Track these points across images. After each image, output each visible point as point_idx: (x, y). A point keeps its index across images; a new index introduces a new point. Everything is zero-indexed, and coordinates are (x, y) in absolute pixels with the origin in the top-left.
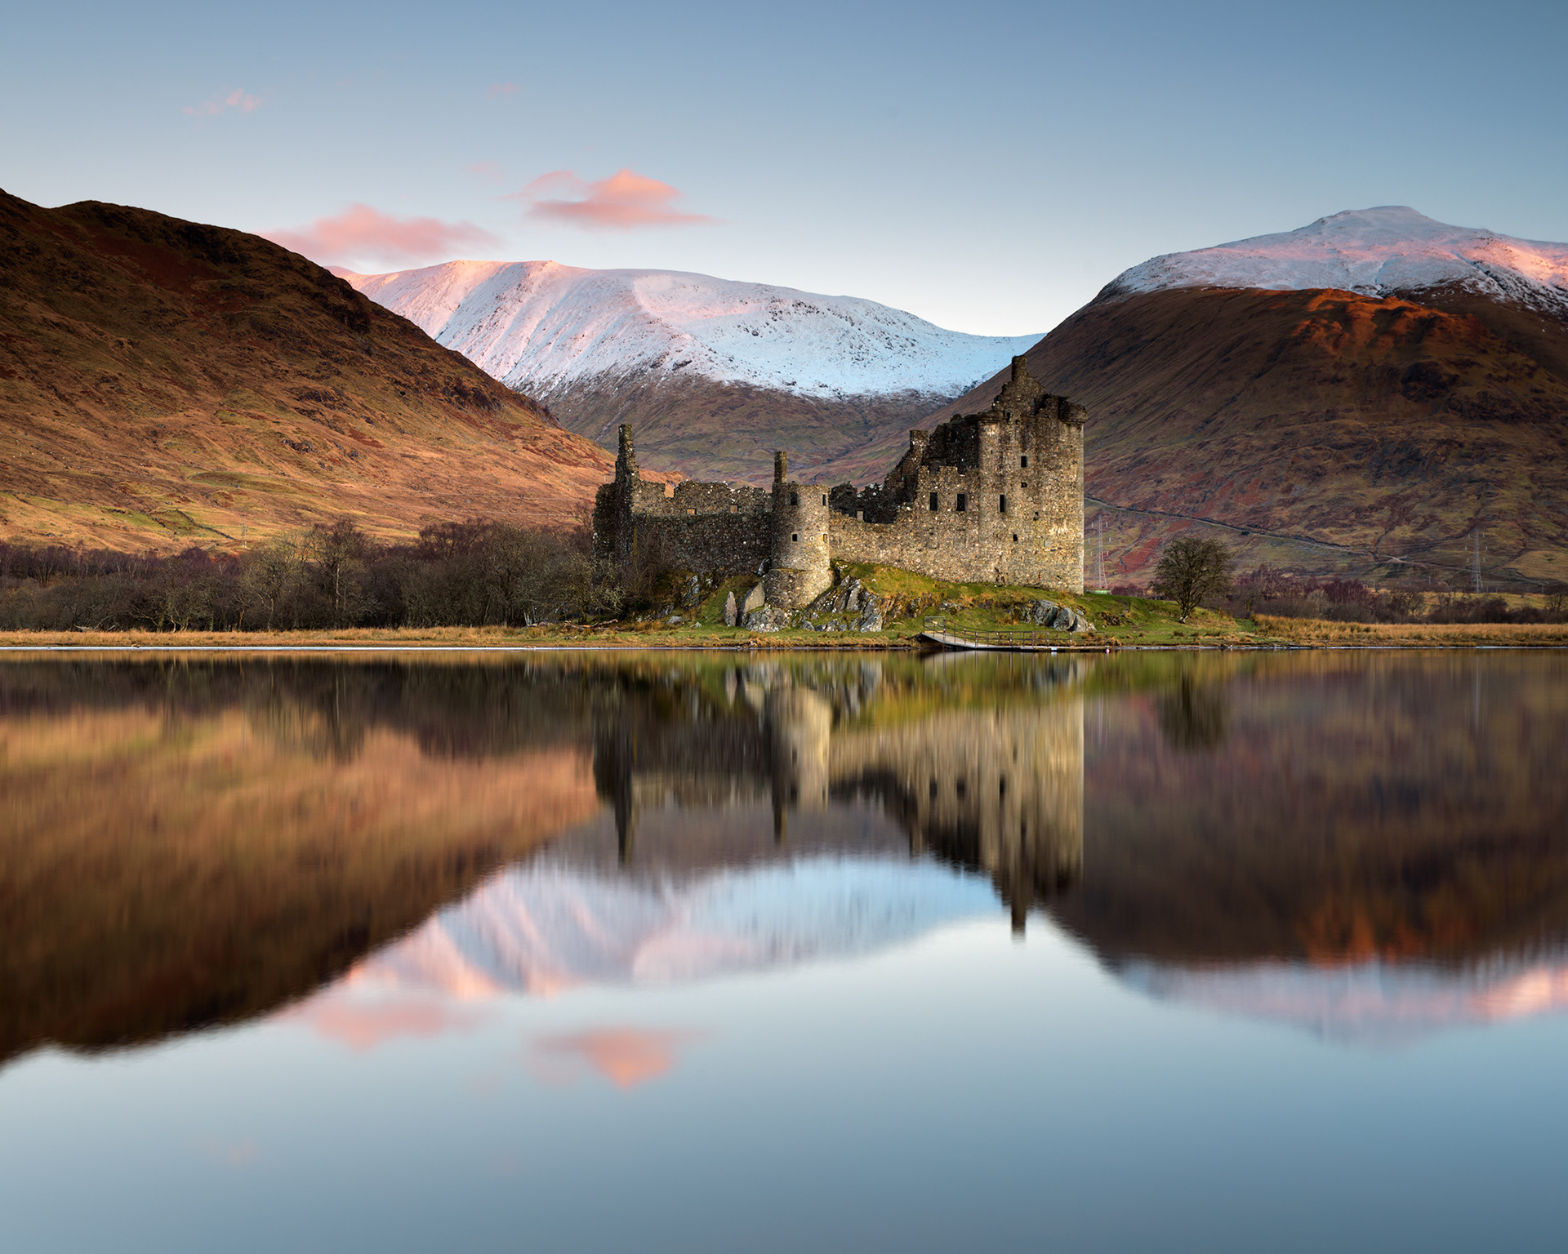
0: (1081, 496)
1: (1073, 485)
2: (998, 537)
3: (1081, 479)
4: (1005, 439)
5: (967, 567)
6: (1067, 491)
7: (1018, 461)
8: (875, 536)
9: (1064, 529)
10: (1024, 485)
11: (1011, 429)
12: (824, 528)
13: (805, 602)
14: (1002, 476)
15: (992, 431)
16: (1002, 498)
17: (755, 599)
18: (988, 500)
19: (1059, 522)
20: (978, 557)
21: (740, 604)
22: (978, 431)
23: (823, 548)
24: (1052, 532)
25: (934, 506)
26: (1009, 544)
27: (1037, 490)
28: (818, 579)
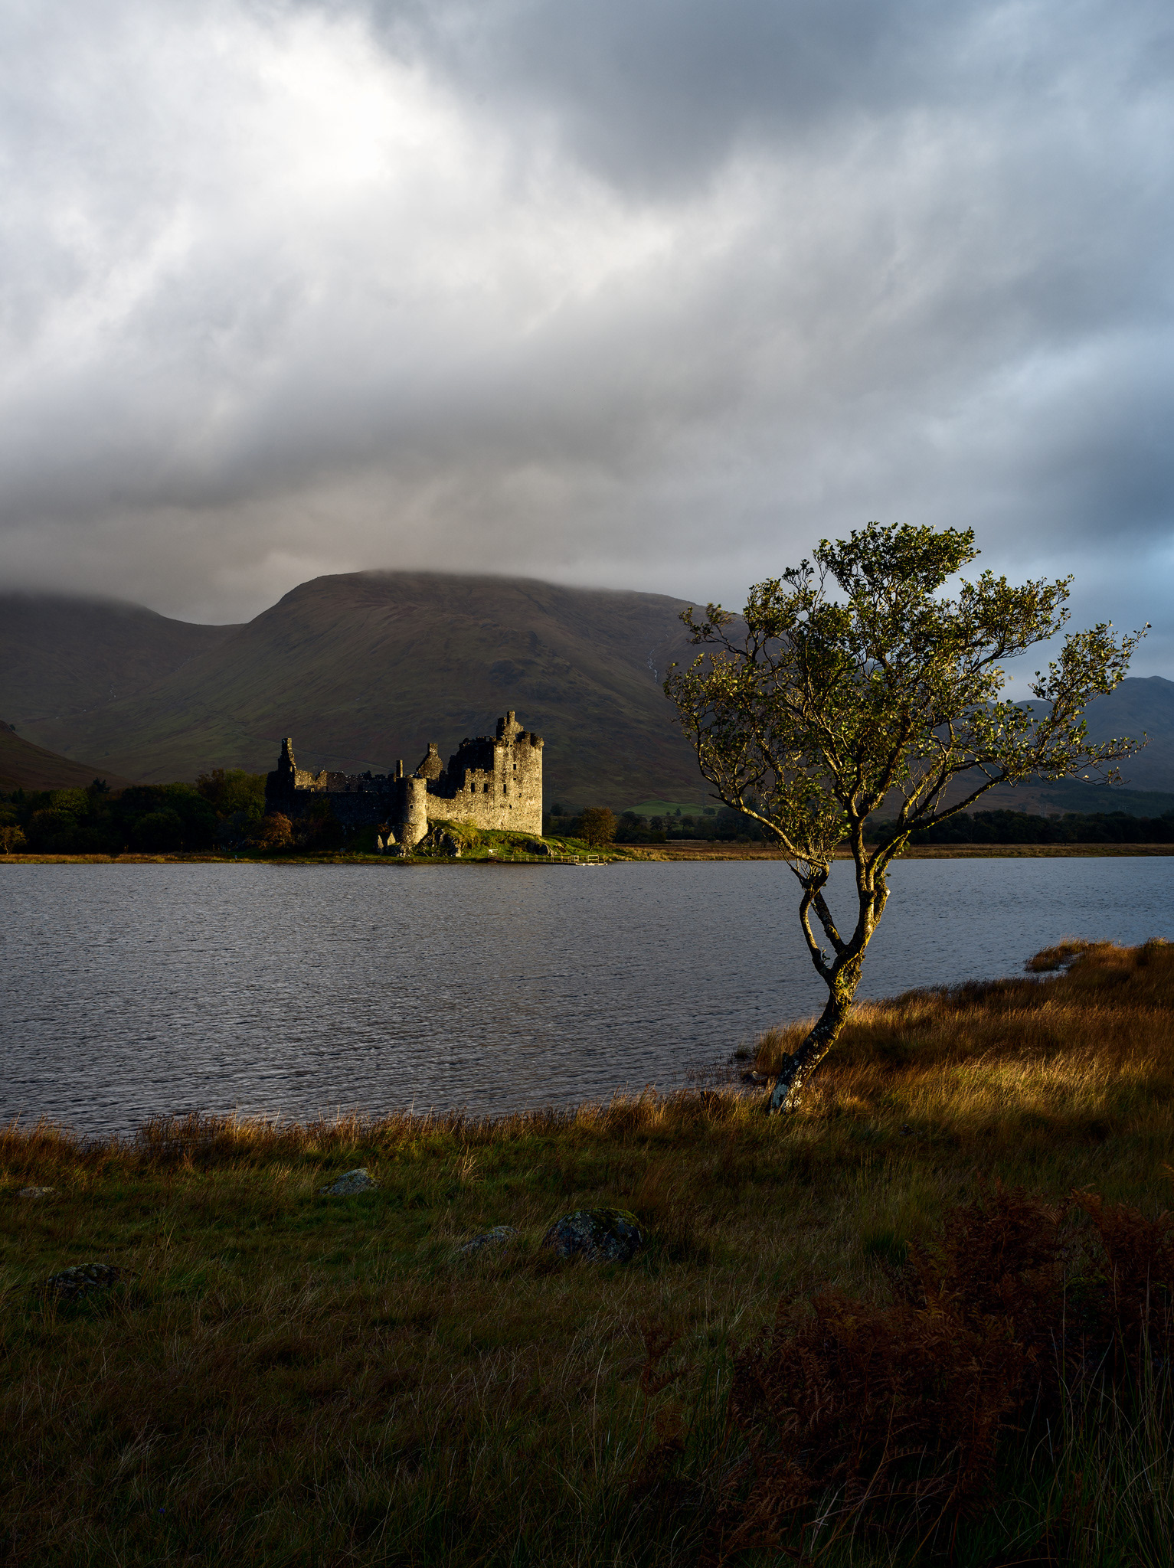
0: (541, 785)
1: (537, 779)
2: (502, 806)
3: (541, 776)
4: (506, 755)
5: (488, 822)
6: (534, 782)
7: (512, 766)
8: (445, 805)
9: (533, 802)
10: (515, 779)
11: (509, 749)
12: (425, 801)
13: (417, 841)
14: (504, 774)
15: (500, 751)
16: (505, 785)
17: (392, 840)
18: (498, 787)
19: (531, 798)
20: (493, 817)
21: (385, 842)
22: (492, 751)
23: (424, 813)
24: (527, 804)
25: (473, 790)
26: (507, 810)
27: (520, 782)
28: (421, 831)
